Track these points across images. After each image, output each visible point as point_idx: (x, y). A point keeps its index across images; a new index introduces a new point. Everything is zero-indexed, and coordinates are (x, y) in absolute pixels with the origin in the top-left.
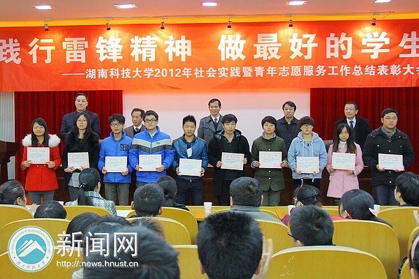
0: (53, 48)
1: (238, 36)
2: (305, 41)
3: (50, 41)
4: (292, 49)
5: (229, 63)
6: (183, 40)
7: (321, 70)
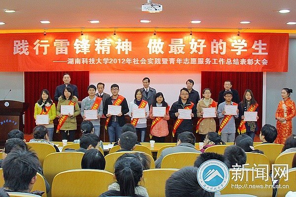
0: (49, 45)
1: (160, 40)
2: (199, 44)
3: (47, 41)
4: (191, 48)
5: (154, 56)
6: (127, 42)
7: (208, 61)
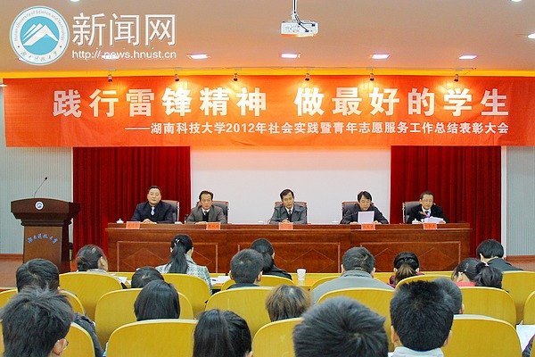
0: (116, 100)
1: (316, 90)
2: (387, 96)
3: (114, 92)
4: (373, 104)
5: (307, 118)
6: (257, 93)
7: (403, 127)
